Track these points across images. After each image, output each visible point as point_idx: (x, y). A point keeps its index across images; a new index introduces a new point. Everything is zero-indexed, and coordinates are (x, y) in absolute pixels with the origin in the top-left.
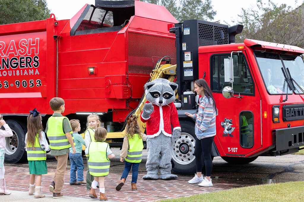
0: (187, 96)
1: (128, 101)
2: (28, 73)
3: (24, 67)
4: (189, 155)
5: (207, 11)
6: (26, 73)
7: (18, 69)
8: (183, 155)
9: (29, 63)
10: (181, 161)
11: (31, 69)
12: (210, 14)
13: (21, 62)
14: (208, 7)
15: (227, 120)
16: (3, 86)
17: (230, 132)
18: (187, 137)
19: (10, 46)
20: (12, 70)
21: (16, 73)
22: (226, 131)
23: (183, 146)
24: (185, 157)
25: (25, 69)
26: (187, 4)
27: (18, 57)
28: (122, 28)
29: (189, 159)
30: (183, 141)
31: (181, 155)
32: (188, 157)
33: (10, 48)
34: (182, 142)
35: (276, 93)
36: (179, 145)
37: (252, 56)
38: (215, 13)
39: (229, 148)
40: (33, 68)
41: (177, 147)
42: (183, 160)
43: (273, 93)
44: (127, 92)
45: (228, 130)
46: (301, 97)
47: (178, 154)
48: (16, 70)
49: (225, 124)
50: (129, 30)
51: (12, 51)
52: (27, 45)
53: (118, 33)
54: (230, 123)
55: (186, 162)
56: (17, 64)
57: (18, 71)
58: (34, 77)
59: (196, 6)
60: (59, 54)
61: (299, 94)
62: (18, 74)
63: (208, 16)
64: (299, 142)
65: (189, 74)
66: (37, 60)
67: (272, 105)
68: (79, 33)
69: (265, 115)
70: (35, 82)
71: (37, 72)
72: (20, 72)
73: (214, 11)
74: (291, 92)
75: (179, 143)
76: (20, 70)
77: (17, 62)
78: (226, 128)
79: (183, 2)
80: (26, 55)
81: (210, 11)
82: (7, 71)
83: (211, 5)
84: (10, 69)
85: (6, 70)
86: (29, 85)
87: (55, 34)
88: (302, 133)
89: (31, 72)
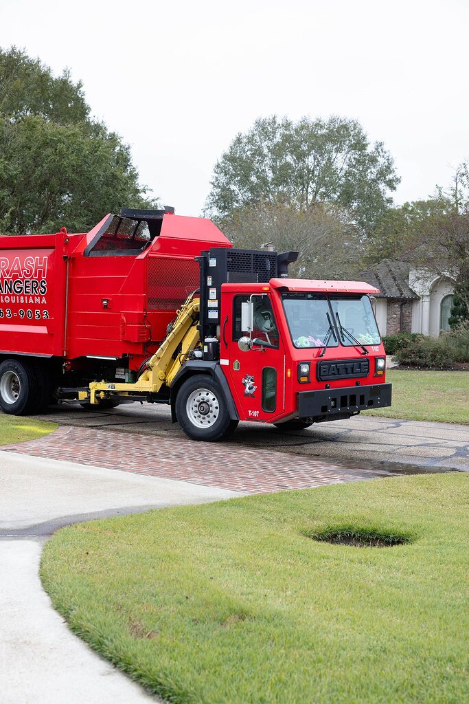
0: (207, 344)
1: (147, 344)
2: (34, 301)
3: (29, 292)
4: (209, 417)
5: (387, 177)
6: (31, 300)
7: (22, 295)
8: (202, 416)
9: (35, 288)
10: (200, 424)
11: (37, 296)
12: (391, 181)
13: (26, 287)
14: (388, 169)
15: (249, 377)
16: (5, 316)
17: (252, 392)
18: (207, 394)
19: (14, 265)
20: (16, 296)
21: (20, 300)
22: (247, 390)
23: (203, 405)
24: (204, 418)
25: (31, 295)
26: (354, 163)
27: (23, 279)
28: (142, 252)
29: (209, 422)
30: (203, 399)
31: (199, 417)
32: (207, 419)
33: (13, 267)
34: (201, 401)
35: (308, 346)
36: (198, 404)
37: (278, 300)
38: (398, 180)
39: (250, 411)
40: (40, 295)
41: (196, 406)
42: (202, 422)
43: (304, 347)
44: (144, 333)
45: (249, 389)
46: (356, 349)
47: (196, 415)
48: (19, 296)
49: (246, 381)
50: (150, 255)
51: (16, 271)
52: (33, 265)
53: (137, 258)
54: (252, 380)
55: (205, 426)
56: (22, 288)
57: (22, 298)
58: (41, 307)
59: (369, 168)
60: (69, 279)
61: (354, 346)
62: (22, 301)
63: (388, 185)
64: (341, 406)
65: (213, 315)
66: (44, 285)
67: (298, 361)
68: (94, 255)
69: (289, 373)
70: (41, 313)
71: (44, 300)
72: (24, 299)
73: (398, 176)
74: (336, 344)
75: (198, 401)
76: (24, 296)
77: (21, 285)
78: (248, 386)
79: (347, 160)
80: (32, 278)
81: (390, 177)
82: (10, 296)
83: (393, 167)
84: (14, 295)
85: (8, 295)
86: (34, 316)
87: (65, 254)
88: (346, 396)
89: (37, 300)
